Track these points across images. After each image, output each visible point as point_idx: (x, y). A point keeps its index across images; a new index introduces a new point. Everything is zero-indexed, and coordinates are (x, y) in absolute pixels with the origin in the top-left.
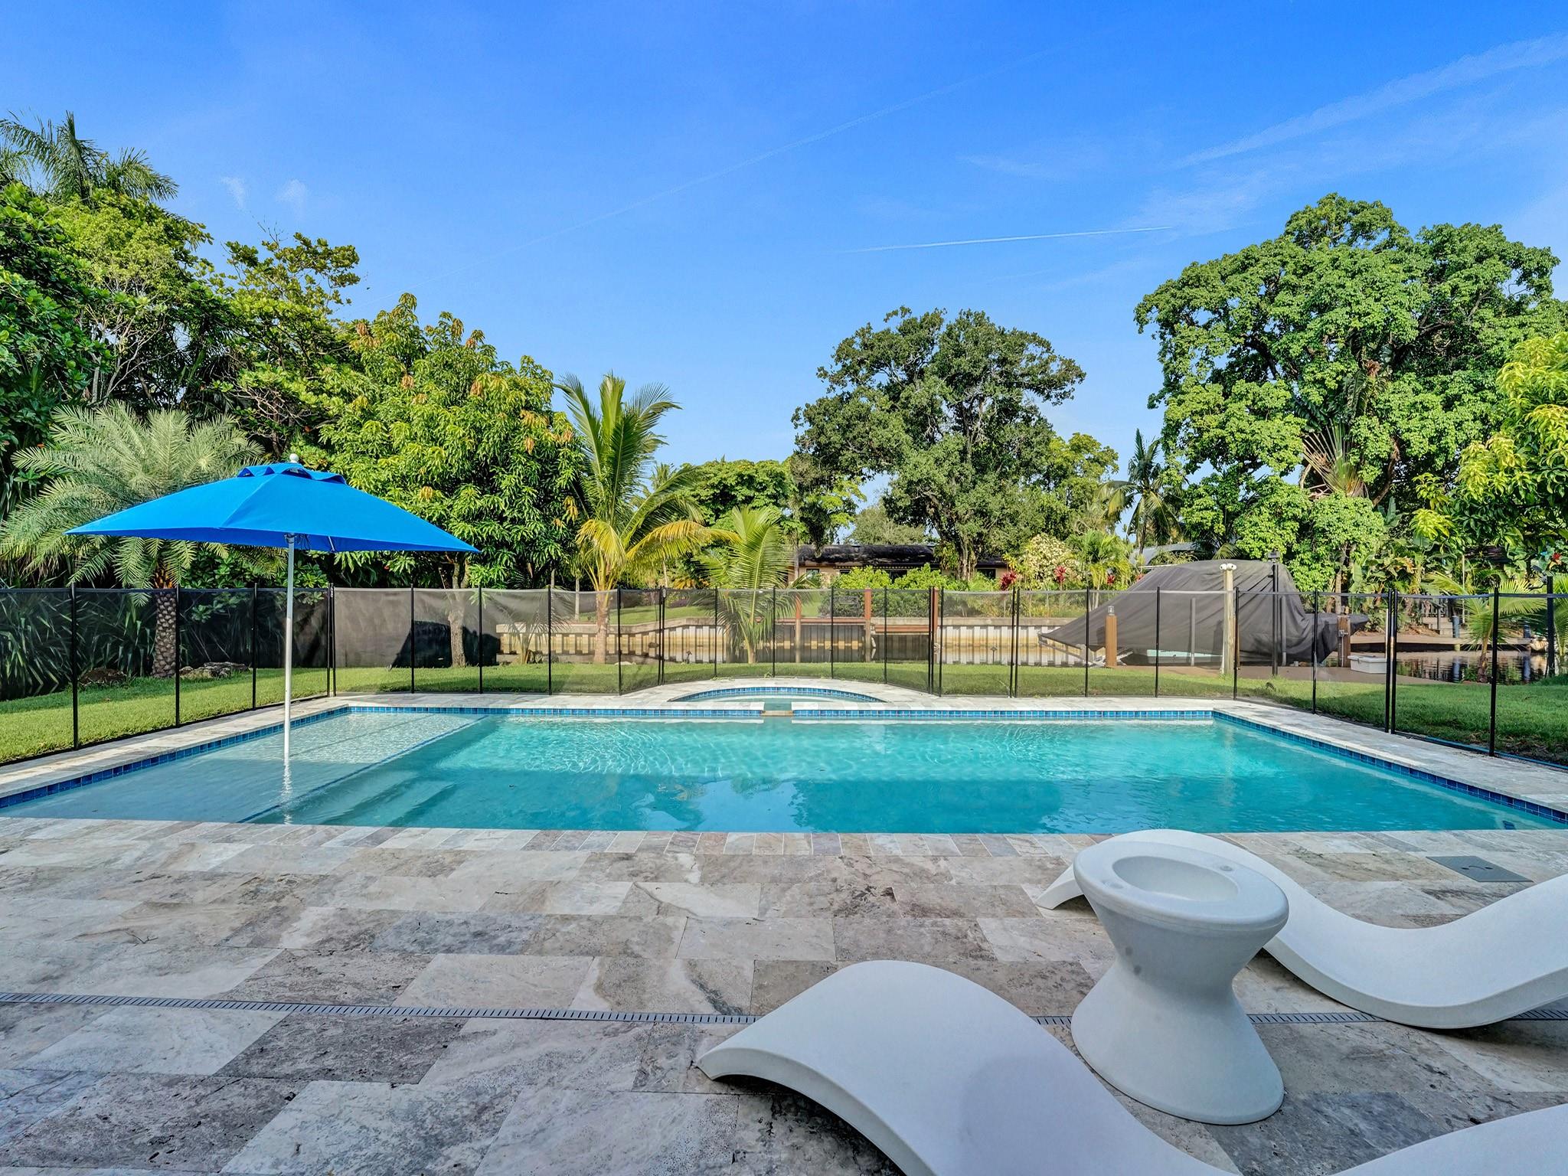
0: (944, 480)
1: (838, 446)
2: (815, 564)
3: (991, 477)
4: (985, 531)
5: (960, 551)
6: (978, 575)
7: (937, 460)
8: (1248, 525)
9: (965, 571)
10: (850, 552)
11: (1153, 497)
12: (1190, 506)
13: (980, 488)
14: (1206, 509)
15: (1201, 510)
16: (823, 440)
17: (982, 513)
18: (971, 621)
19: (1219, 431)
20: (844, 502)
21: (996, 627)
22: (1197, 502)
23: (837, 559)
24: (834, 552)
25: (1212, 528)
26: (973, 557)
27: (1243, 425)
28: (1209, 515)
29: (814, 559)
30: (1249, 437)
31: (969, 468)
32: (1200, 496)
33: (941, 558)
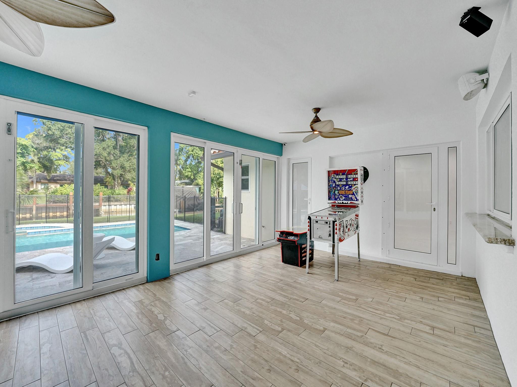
0: (106, 155)
1: (58, 136)
2: (47, 181)
3: (126, 156)
4: (123, 173)
5: (114, 179)
6: (121, 187)
7: (104, 148)
8: (198, 177)
9: (116, 186)
10: (65, 177)
11: (178, 167)
12: (185, 170)
13: (122, 159)
14: (189, 172)
15: (188, 172)
16: (50, 132)
17: (123, 167)
18: (116, 203)
19: (192, 152)
20: (63, 156)
21: (125, 205)
22: (187, 170)
23: (58, 180)
24: (57, 176)
25: (190, 177)
26: (119, 181)
27: (197, 152)
28: (190, 173)
29: (46, 179)
30: (198, 155)
31: (117, 152)
32: (188, 168)
33: (106, 182)
